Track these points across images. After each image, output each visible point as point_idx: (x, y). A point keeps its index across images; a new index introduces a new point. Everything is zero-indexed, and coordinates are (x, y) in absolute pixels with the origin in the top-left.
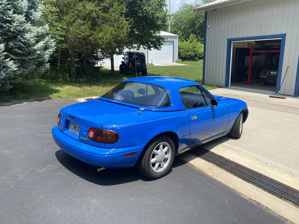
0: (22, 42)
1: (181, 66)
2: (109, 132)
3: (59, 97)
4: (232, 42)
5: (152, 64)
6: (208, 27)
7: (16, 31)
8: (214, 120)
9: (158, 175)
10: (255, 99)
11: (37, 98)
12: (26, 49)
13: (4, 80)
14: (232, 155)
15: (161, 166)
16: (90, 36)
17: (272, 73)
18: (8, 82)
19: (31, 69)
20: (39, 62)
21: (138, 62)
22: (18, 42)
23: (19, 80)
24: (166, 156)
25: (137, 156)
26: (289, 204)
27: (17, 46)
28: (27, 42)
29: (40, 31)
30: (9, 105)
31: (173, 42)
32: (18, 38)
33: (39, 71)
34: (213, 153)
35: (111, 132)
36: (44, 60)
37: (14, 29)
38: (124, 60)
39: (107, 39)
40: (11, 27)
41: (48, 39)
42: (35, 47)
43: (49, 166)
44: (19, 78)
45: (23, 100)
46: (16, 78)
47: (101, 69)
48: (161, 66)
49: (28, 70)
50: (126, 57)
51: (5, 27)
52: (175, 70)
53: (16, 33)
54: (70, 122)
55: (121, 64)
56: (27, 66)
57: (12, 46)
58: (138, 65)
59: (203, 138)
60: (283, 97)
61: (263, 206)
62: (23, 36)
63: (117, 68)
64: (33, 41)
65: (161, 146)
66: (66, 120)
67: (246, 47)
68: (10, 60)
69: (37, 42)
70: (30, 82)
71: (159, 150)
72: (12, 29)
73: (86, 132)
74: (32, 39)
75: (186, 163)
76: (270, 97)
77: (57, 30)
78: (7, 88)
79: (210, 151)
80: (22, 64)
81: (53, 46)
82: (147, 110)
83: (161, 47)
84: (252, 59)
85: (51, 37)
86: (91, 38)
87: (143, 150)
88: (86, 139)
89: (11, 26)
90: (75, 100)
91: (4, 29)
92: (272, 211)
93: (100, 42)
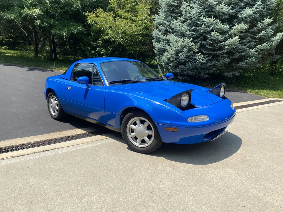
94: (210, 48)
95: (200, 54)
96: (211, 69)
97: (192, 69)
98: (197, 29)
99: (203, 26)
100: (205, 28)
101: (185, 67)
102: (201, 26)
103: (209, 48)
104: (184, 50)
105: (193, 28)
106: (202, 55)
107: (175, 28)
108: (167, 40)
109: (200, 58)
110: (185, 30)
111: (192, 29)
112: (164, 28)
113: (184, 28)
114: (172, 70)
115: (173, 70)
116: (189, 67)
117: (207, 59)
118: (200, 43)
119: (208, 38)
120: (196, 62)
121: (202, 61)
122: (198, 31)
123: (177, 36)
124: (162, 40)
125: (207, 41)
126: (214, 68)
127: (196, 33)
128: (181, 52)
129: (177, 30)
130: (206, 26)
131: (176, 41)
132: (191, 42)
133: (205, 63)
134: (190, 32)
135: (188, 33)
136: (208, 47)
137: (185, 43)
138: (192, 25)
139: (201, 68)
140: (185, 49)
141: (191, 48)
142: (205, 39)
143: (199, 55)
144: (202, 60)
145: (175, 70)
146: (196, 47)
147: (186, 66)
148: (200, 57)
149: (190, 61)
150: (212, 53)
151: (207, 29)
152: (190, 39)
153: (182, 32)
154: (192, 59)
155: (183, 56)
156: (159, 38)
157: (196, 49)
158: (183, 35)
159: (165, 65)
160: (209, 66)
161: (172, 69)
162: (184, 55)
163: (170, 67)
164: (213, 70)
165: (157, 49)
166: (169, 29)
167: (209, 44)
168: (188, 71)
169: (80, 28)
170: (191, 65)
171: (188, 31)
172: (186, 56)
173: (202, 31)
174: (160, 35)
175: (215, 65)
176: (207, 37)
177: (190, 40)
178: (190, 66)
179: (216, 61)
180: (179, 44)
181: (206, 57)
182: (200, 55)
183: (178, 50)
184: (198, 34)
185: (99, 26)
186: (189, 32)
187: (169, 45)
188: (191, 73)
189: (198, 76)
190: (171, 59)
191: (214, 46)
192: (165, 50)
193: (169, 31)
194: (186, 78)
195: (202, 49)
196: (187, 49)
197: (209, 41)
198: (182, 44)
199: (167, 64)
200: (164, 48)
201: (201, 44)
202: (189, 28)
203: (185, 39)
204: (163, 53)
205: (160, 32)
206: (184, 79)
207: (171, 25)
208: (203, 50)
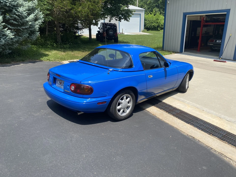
0: (16, 15)
1: (146, 35)
2: (85, 86)
3: (48, 60)
4: (187, 15)
5: (122, 33)
6: (168, 2)
7: (11, 5)
8: (166, 78)
9: (123, 118)
10: (202, 62)
11: (31, 60)
12: (20, 20)
13: (4, 46)
14: (178, 104)
15: (125, 112)
16: (71, 9)
17: (217, 41)
18: (7, 47)
19: (24, 37)
20: (31, 31)
21: (111, 32)
22: (13, 14)
23: (16, 46)
24: (129, 105)
25: (106, 104)
26: (215, 138)
27: (12, 18)
28: (21, 14)
29: (30, 5)
30: (9, 66)
31: (140, 14)
32: (13, 12)
33: (31, 38)
34: (164, 103)
35: (87, 87)
36: (35, 29)
37: (9, 4)
38: (100, 30)
39: (85, 12)
40: (7, 3)
41: (37, 12)
42: (27, 19)
43: (42, 111)
44: (16, 44)
45: (20, 62)
46: (13, 44)
47: (82, 37)
48: (130, 35)
49: (22, 38)
50: (101, 27)
51: (2, 3)
52: (141, 38)
53: (11, 7)
54: (57, 79)
55: (97, 33)
56: (22, 34)
57: (8, 18)
58: (111, 34)
59: (157, 92)
60: (224, 61)
61: (196, 139)
62: (17, 9)
63: (94, 36)
64: (25, 14)
65: (125, 97)
66: (54, 77)
67: (199, 19)
68: (7, 30)
69: (29, 14)
70: (25, 48)
71: (123, 100)
72: (8, 4)
73: (68, 86)
74: (24, 13)
75: (144, 110)
76: (214, 61)
77: (44, 5)
78: (7, 52)
79: (163, 101)
80: (17, 33)
81: (41, 18)
82: (114, 70)
83: (129, 19)
84: (202, 30)
85: (39, 10)
86: (72, 11)
87: (111, 100)
88: (69, 91)
89: (7, 1)
90: (61, 62)
91: (2, 4)
92: (202, 143)
93: (80, 15)
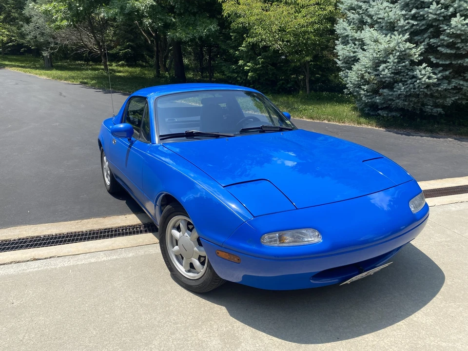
0: (448, 35)
94: (449, 51)
95: (424, 65)
96: (450, 97)
97: (406, 96)
98: (421, 13)
99: (434, 6)
100: (437, 10)
101: (391, 93)
102: (429, 7)
103: (445, 52)
104: (390, 59)
105: (414, 11)
106: (429, 69)
107: (376, 14)
108: (361, 40)
109: (425, 75)
110: (395, 19)
111: (410, 15)
112: (357, 15)
113: (395, 13)
114: (367, 99)
115: (369, 97)
116: (399, 92)
117: (439, 75)
118: (426, 43)
119: (445, 30)
120: (415, 83)
121: (427, 80)
122: (423, 18)
123: (379, 31)
124: (351, 40)
125: (442, 37)
126: (455, 93)
127: (419, 22)
128: (385, 62)
129: (380, 18)
130: (440, 5)
131: (376, 41)
132: (406, 42)
133: (434, 85)
134: (407, 21)
135: (402, 22)
136: (443, 50)
137: (392, 45)
138: (411, 6)
139: (426, 95)
140: (391, 56)
141: (404, 53)
142: (437, 33)
143: (421, 67)
144: (429, 78)
145: (373, 98)
146: (416, 52)
147: (394, 91)
148: (423, 72)
149: (403, 80)
150: (453, 62)
151: (443, 12)
152: (404, 36)
153: (388, 23)
154: (407, 77)
155: (386, 71)
156: (347, 36)
157: (416, 56)
158: (391, 28)
159: (355, 87)
160: (446, 90)
161: (366, 96)
162: (388, 69)
163: (362, 92)
164: (453, 99)
165: (340, 57)
166: (367, 18)
167: (445, 43)
168: (398, 101)
169: (214, 27)
170: (404, 89)
171: (402, 20)
172: (393, 71)
173: (431, 16)
174: (349, 31)
175: (458, 89)
176: (441, 29)
177: (404, 38)
178: (402, 90)
179: (461, 80)
180: (381, 47)
181: (437, 72)
182: (425, 68)
183: (378, 58)
184: (423, 25)
185: (241, 20)
186: (405, 20)
187: (364, 50)
188: (404, 105)
189: (421, 110)
190: (367, 76)
191: (458, 48)
192: (356, 60)
193: (367, 22)
194: (394, 114)
195: (432, 55)
196: (396, 57)
197: (446, 38)
198: (387, 46)
199: (359, 86)
200: (354, 56)
201: (428, 44)
202: (404, 12)
203: (393, 36)
204: (352, 66)
205: (350, 25)
206: (390, 115)
207: (370, 9)
208: (431, 57)
